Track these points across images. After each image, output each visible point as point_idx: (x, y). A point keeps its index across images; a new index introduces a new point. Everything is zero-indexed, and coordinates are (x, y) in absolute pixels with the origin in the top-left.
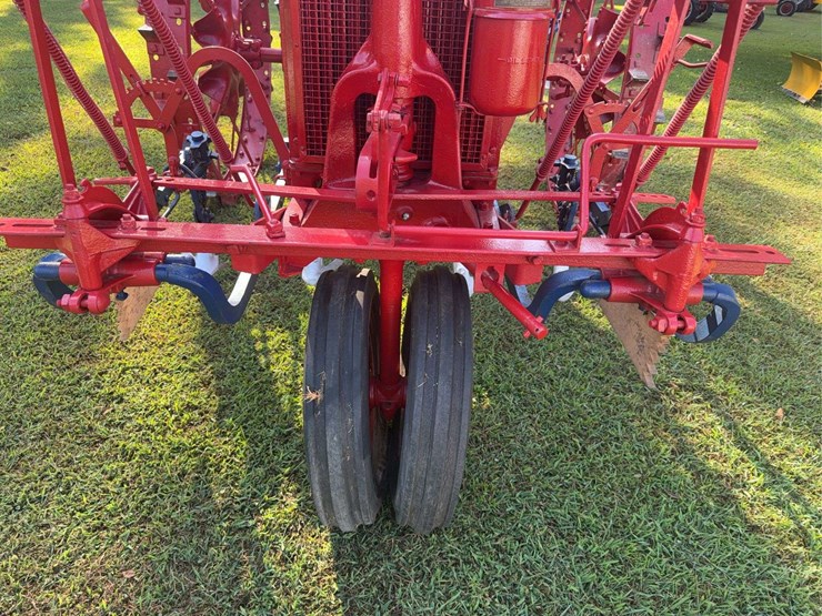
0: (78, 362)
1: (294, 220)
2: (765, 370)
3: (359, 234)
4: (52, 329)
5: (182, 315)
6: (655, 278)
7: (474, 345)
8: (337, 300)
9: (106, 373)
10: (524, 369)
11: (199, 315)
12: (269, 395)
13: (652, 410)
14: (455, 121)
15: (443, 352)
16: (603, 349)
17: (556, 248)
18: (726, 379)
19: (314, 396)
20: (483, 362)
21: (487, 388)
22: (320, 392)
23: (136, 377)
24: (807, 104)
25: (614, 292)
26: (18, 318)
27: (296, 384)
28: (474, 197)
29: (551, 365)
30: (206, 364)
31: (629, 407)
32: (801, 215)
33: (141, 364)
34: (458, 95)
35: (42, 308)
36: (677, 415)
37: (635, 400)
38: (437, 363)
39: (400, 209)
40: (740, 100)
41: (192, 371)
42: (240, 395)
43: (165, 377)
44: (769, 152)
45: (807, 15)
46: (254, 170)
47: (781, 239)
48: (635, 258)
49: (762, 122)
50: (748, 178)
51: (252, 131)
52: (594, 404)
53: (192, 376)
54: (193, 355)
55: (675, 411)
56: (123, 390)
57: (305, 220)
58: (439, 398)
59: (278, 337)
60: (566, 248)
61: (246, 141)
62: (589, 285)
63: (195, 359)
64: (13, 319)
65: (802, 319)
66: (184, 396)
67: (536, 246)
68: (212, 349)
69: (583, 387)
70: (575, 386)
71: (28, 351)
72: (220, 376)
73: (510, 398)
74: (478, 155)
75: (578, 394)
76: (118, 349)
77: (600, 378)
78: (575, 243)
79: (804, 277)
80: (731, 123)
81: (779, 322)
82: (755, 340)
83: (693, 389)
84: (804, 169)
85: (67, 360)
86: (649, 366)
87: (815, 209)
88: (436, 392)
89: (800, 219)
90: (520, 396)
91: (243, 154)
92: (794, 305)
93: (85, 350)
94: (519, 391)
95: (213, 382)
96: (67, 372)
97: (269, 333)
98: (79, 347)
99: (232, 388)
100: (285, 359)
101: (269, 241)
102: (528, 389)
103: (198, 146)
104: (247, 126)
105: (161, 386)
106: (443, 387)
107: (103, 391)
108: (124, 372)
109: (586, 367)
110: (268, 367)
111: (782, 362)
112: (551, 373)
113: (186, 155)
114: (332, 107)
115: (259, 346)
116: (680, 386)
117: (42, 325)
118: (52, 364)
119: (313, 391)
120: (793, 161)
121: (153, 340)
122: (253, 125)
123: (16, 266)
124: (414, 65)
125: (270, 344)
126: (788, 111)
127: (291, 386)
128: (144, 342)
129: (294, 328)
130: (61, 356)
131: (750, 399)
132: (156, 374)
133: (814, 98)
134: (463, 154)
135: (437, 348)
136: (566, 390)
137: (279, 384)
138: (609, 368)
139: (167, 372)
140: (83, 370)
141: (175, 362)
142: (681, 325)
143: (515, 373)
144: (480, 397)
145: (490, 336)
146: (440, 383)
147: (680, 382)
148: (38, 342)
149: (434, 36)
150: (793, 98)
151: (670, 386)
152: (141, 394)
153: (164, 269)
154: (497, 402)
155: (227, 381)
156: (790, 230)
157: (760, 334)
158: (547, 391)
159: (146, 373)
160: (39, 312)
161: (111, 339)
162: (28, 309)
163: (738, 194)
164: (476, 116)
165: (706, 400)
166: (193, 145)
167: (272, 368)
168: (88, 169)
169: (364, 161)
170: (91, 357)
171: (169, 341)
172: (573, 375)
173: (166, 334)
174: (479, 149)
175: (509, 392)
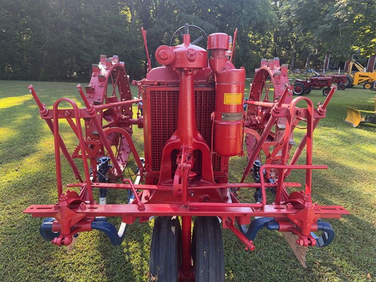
0: (44, 261)
1: (146, 198)
2: (358, 254)
3: (175, 206)
4: (33, 245)
5: (91, 236)
6: (296, 222)
7: (224, 246)
8: (164, 232)
9: (56, 266)
10: (248, 258)
11: (99, 236)
12: (130, 276)
13: (309, 277)
14: (210, 158)
15: (211, 255)
16: (283, 246)
17: (255, 210)
18: (341, 259)
19: (154, 279)
20: (229, 255)
21: (231, 268)
22: (157, 276)
23: (70, 268)
24: (357, 127)
25: (281, 228)
26: (18, 240)
27: (143, 269)
28: (220, 187)
29: (260, 256)
30: (102, 260)
31: (298, 276)
32: (363, 177)
33: (72, 261)
34: (210, 149)
35: (29, 235)
36: (321, 278)
37: (301, 272)
38: (209, 260)
39: (190, 191)
40: (328, 127)
41: (95, 264)
42: (117, 276)
43: (83, 268)
44: (344, 149)
45: (351, 89)
46: (124, 166)
47: (355, 189)
48: (287, 214)
49: (339, 136)
50: (337, 161)
51: (123, 150)
52: (281, 275)
53: (95, 267)
54: (96, 256)
55: (319, 277)
56: (64, 275)
57: (151, 197)
58: (210, 278)
59: (134, 246)
60: (259, 210)
61: (121, 154)
62: (270, 224)
63: (96, 258)
64: (16, 241)
65: (371, 227)
66: (92, 277)
67: (246, 210)
68: (104, 252)
69: (276, 266)
70: (272, 265)
71: (22, 256)
72: (108, 266)
73: (242, 273)
74: (219, 168)
75: (274, 270)
76: (62, 254)
77: (283, 261)
78: (262, 208)
79: (369, 207)
80: (326, 137)
81: (361, 229)
82: (352, 239)
83: (326, 265)
84: (361, 156)
85: (39, 260)
86: (302, 257)
87: (368, 174)
88: (209, 275)
89: (363, 179)
90: (247, 272)
91: (119, 160)
92: (367, 221)
93: (47, 255)
94: (246, 269)
95: (105, 270)
96: (39, 266)
97: (130, 244)
98: (45, 253)
99: (114, 272)
100: (137, 256)
101: (139, 212)
102: (251, 268)
103: (104, 163)
104: (121, 148)
105: (81, 273)
106: (212, 273)
107: (55, 276)
108: (64, 266)
109: (276, 256)
110: (129, 261)
111: (365, 249)
112: (260, 259)
113: (100, 167)
114: (163, 155)
115: (125, 250)
116: (320, 263)
117: (29, 243)
118: (32, 263)
119: (154, 276)
120: (356, 153)
121: (78, 249)
122: (124, 147)
123: (19, 215)
124: (194, 140)
125: (131, 249)
126: (349, 131)
127: (140, 270)
128: (74, 250)
129: (141, 241)
130: (36, 258)
131: (354, 269)
132: (79, 266)
133: (359, 125)
134: (214, 168)
135: (208, 254)
136: (268, 268)
137: (134, 270)
138: (286, 256)
139: (84, 265)
140: (46, 265)
141: (88, 260)
142: (310, 242)
143: (244, 260)
144: (229, 273)
145: (231, 241)
146: (210, 270)
147: (320, 261)
148: (26, 251)
149: (200, 128)
150: (350, 125)
151: (316, 264)
152: (72, 277)
153: (95, 224)
154: (237, 276)
155: (111, 269)
156: (359, 185)
157: (353, 235)
158: (259, 269)
159: (75, 266)
160: (28, 237)
161: (59, 249)
162: (23, 236)
163: (333, 169)
164: (218, 157)
165: (333, 270)
166: (103, 162)
167: (131, 262)
168: (53, 169)
169: (176, 178)
170: (50, 259)
171: (85, 249)
172: (270, 260)
173: (84, 246)
174: (220, 166)
175: (242, 270)
